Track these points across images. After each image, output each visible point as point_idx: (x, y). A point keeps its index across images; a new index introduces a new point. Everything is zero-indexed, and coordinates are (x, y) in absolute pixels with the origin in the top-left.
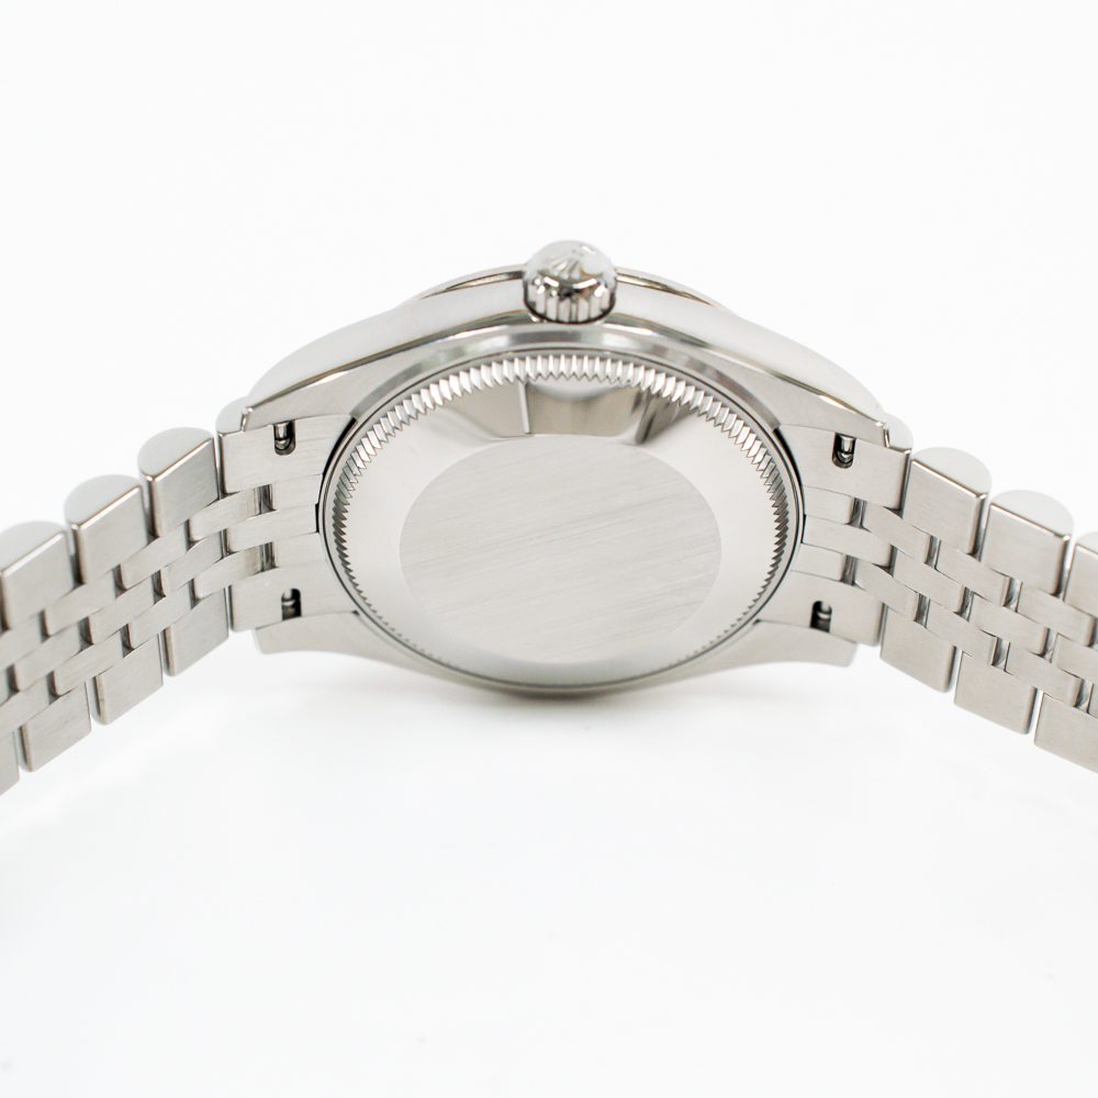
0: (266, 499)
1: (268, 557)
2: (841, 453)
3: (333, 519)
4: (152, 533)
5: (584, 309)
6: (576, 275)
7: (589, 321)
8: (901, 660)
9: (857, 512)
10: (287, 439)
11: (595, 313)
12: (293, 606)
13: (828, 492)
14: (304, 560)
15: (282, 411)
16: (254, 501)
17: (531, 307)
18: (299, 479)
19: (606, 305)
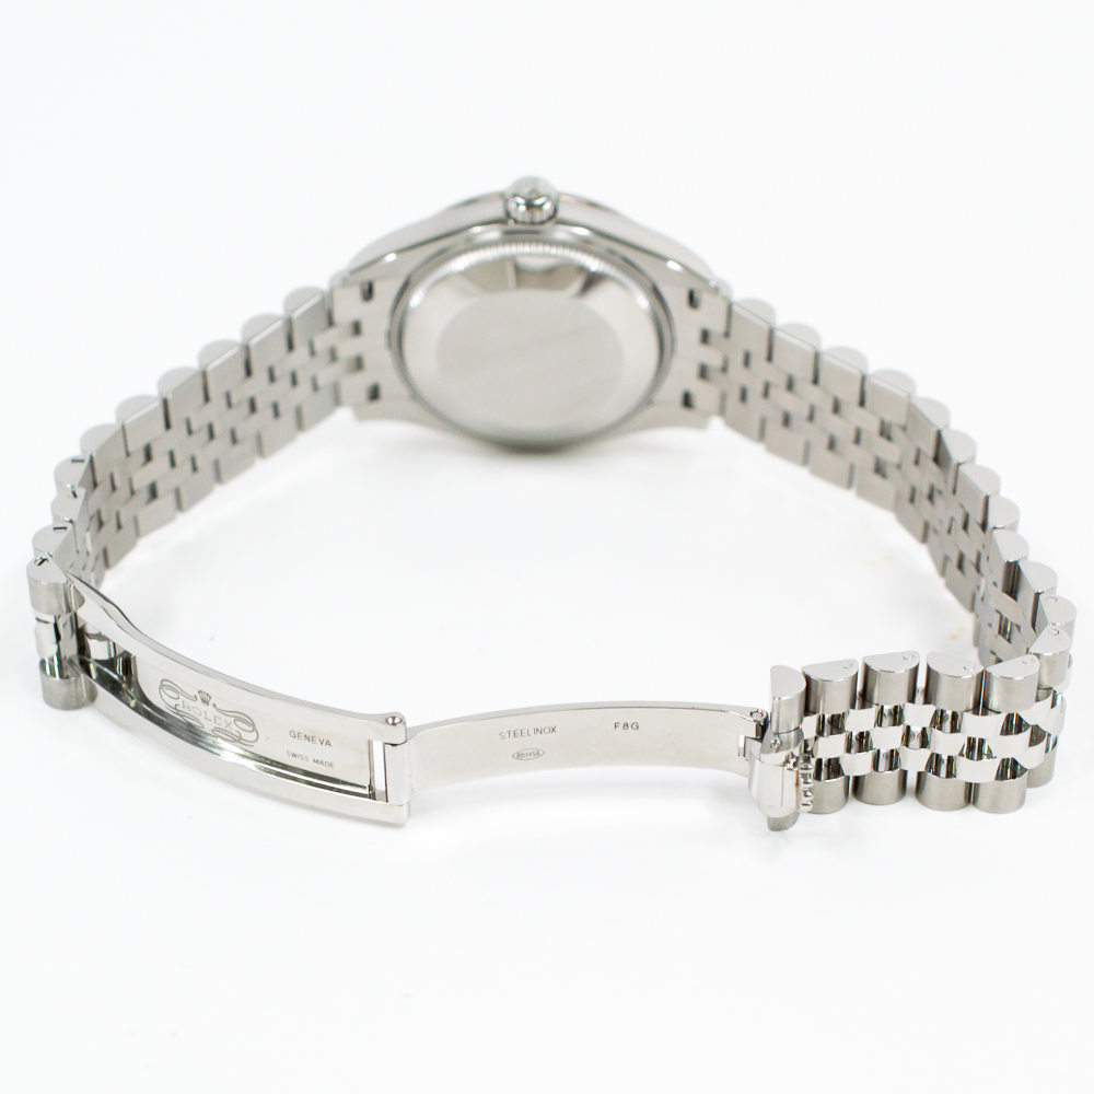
0: (357, 329)
1: (358, 364)
2: (692, 300)
3: (396, 340)
4: (291, 346)
5: (538, 216)
6: (534, 196)
7: (542, 223)
8: (736, 425)
9: (705, 337)
10: (368, 293)
11: (545, 217)
12: (374, 394)
13: (687, 325)
14: (380, 366)
15: (366, 276)
16: (349, 330)
17: (508, 215)
18: (376, 316)
19: (551, 213)
